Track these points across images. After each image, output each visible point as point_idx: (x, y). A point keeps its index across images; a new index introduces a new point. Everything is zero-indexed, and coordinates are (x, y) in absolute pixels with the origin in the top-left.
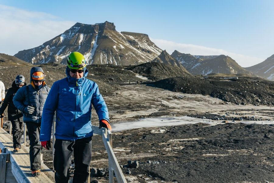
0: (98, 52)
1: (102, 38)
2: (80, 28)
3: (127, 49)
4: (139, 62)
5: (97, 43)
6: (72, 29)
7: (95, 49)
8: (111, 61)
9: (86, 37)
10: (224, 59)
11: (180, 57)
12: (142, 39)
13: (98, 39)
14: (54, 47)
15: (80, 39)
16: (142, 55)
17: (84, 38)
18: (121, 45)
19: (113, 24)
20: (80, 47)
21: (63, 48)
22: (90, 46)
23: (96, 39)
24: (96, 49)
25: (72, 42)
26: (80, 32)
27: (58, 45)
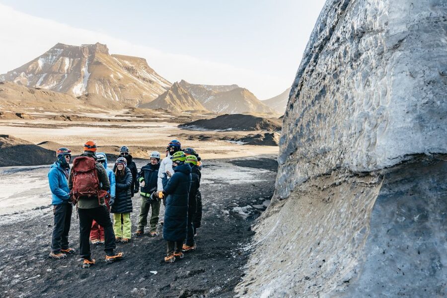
0: (91, 82)
1: (94, 64)
2: (62, 50)
3: (127, 79)
4: (144, 95)
5: (89, 71)
6: (52, 51)
7: (87, 79)
8: (110, 94)
9: (73, 62)
10: (241, 93)
11: (189, 88)
12: (139, 64)
13: (89, 65)
14: (31, 75)
15: (65, 65)
16: (145, 86)
17: (70, 63)
18: (119, 74)
19: (105, 46)
20: (66, 75)
21: (43, 77)
22: (80, 75)
23: (86, 65)
24: (89, 78)
25: (55, 69)
26: (64, 55)
27: (36, 71)
